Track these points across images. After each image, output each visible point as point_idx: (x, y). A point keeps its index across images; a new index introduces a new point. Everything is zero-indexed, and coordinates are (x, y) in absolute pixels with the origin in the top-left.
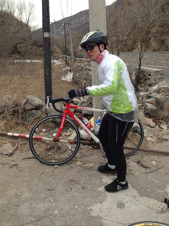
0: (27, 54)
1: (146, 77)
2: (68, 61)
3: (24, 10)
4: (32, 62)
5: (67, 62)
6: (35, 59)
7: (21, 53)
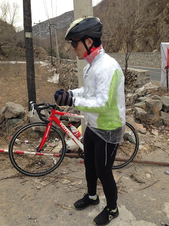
0: (12, 55)
1: (132, 78)
2: (54, 62)
3: (8, 10)
4: (17, 63)
5: (53, 64)
6: (21, 60)
7: (5, 54)
